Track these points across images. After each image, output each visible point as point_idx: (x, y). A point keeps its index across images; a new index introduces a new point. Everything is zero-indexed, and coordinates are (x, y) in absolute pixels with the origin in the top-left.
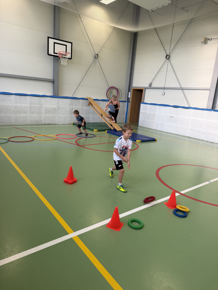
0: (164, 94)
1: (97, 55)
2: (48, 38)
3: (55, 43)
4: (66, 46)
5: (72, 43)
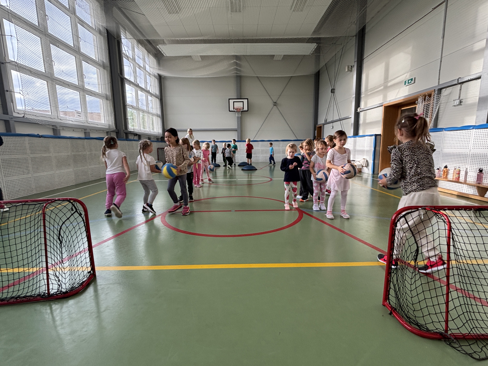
0: (333, 127)
1: (276, 103)
2: (229, 99)
3: (234, 102)
4: (243, 102)
5: (248, 99)
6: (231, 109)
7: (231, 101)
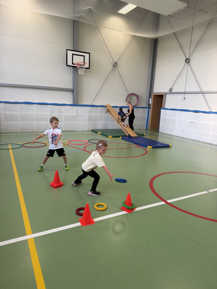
1: (116, 63)
2: (67, 50)
3: (73, 54)
4: (84, 56)
6: (70, 63)
7: (70, 53)
